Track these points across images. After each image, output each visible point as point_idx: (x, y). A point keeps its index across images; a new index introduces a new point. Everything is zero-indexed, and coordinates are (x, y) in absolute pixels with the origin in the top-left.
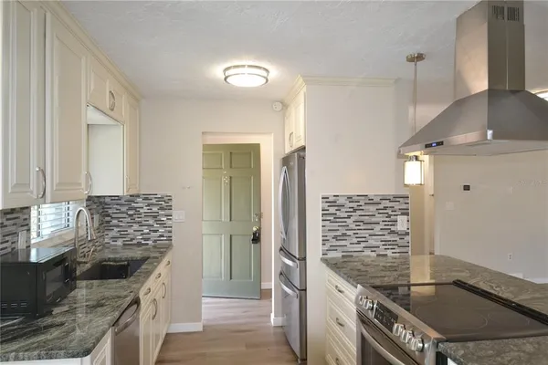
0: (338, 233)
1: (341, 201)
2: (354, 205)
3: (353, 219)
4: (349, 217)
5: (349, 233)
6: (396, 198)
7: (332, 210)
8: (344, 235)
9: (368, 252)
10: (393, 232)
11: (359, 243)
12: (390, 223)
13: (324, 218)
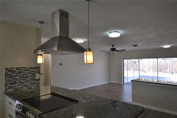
0: (12, 82)
1: (14, 69)
2: (19, 71)
3: (19, 76)
4: (17, 75)
5: (17, 81)
6: (35, 68)
7: (10, 73)
8: (14, 82)
9: (24, 88)
10: (34, 80)
11: (21, 84)
12: (33, 77)
13: (6, 76)
